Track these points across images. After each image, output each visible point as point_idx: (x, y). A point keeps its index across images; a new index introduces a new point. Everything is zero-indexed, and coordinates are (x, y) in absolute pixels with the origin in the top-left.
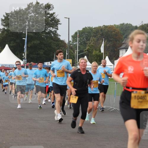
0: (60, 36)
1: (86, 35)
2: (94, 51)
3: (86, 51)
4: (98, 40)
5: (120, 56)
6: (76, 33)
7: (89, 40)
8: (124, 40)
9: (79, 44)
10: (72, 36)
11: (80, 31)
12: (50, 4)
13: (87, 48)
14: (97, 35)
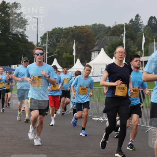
0: (28, 37)
1: (55, 36)
2: (65, 53)
3: (55, 53)
4: (68, 41)
5: (92, 59)
6: (45, 34)
7: (59, 42)
8: (96, 41)
9: (48, 46)
10: (41, 38)
11: (49, 32)
12: (17, 3)
13: (57, 50)
14: (68, 37)
